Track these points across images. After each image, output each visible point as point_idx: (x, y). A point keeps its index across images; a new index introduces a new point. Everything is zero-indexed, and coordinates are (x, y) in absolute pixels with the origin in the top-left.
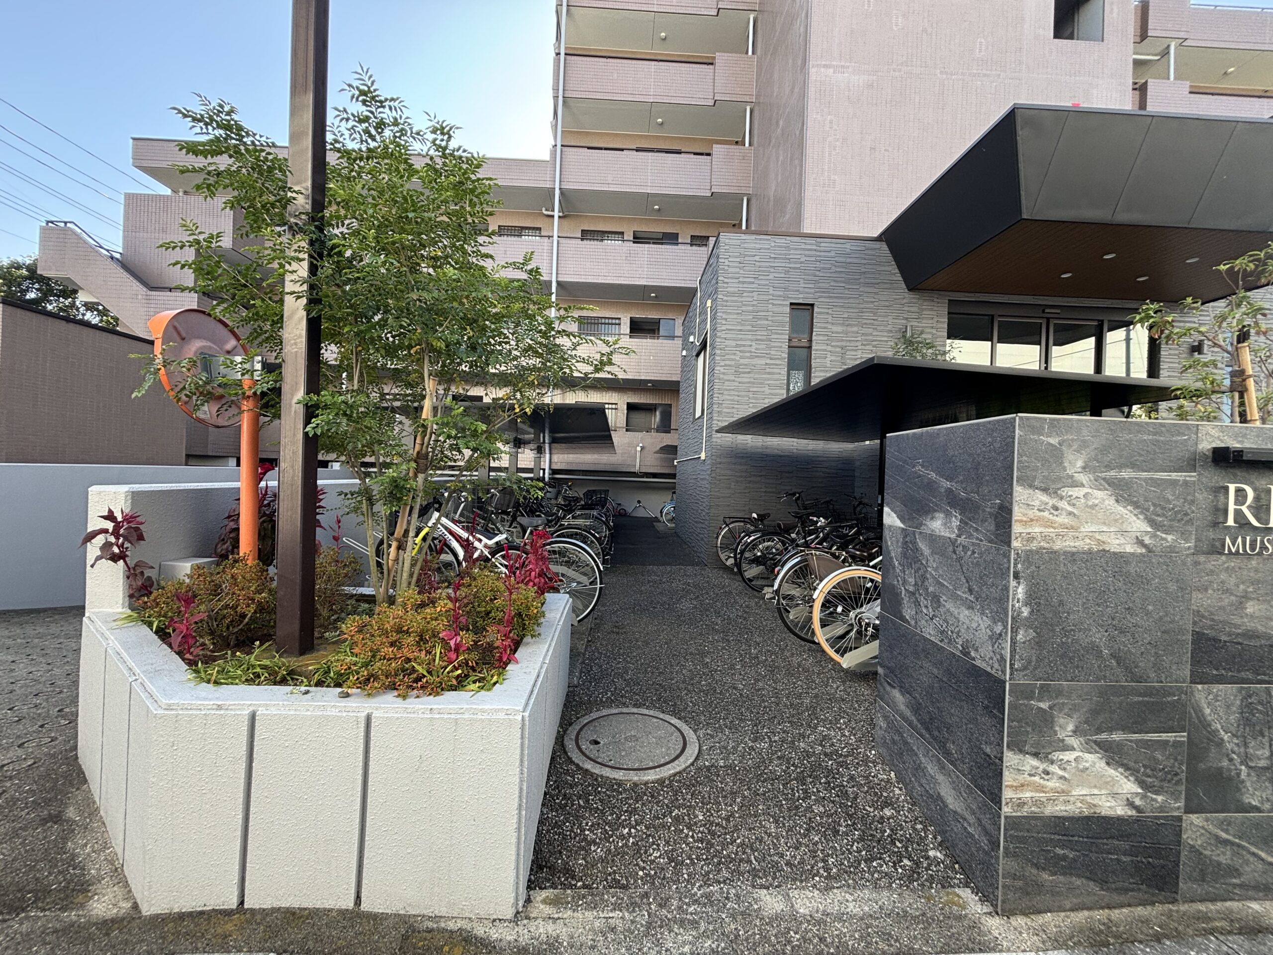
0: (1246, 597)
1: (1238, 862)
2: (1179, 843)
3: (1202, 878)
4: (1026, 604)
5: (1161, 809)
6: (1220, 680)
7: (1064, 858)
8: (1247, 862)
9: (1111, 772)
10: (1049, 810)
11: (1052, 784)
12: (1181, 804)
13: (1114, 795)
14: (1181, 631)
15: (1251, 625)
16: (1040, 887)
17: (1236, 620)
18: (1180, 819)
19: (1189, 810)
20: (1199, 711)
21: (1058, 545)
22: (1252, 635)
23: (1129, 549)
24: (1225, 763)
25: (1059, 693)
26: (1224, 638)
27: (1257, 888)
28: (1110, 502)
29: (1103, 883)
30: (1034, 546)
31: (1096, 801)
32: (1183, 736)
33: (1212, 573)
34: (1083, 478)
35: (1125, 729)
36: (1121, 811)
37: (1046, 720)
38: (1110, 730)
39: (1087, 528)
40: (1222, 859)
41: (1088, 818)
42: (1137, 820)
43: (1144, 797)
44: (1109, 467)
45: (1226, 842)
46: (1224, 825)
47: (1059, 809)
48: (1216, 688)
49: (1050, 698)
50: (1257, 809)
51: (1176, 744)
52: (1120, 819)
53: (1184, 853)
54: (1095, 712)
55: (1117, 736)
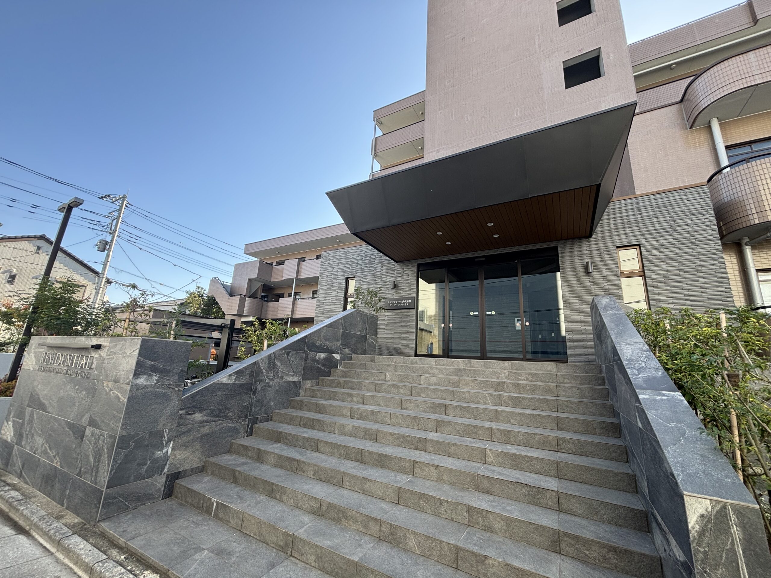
0: (39, 383)
2: (12, 453)
3: (11, 466)
5: (14, 441)
6: (30, 406)
8: (17, 463)
9: (12, 429)
11: (6, 430)
13: (10, 436)
14: (30, 391)
15: (38, 391)
17: (36, 389)
18: (14, 445)
19: (16, 443)
20: (25, 414)
21: (25, 367)
22: (37, 394)
23: (32, 369)
24: (23, 431)
26: (34, 394)
27: (15, 471)
32: (22, 421)
33: (38, 376)
36: (10, 440)
37: (11, 412)
40: (15, 461)
41: (6, 441)
43: (13, 437)
45: (17, 456)
46: (18, 450)
47: (4, 437)
48: (29, 409)
50: (23, 446)
51: (20, 423)
52: (9, 443)
53: (12, 457)
54: (16, 412)
55: (16, 419)
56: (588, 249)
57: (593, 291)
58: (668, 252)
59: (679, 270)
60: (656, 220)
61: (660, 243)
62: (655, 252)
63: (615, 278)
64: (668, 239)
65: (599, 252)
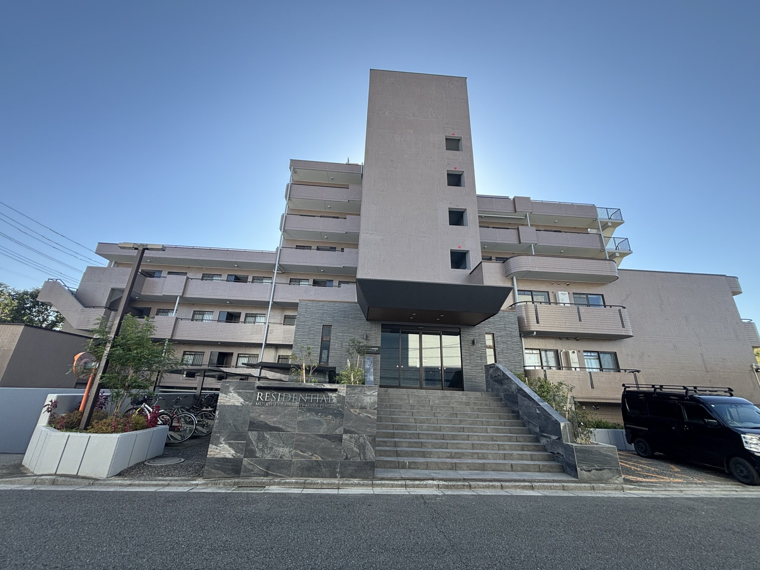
0: (261, 414)
1: (253, 469)
2: (242, 464)
3: (245, 472)
4: (218, 415)
5: (239, 456)
6: (254, 431)
7: (218, 466)
8: (255, 469)
9: (230, 449)
10: (216, 456)
11: (218, 451)
12: (243, 456)
13: (230, 453)
14: (247, 421)
15: (261, 420)
16: (211, 472)
17: (258, 419)
18: (242, 459)
19: (244, 457)
20: (249, 436)
21: (226, 404)
22: (261, 422)
23: (239, 405)
24: (253, 447)
25: (222, 432)
26: (255, 422)
27: (257, 474)
28: (237, 396)
29: (225, 472)
30: (221, 404)
31: (225, 455)
32: (245, 442)
33: (254, 409)
34: (232, 391)
35: (234, 440)
36: (230, 457)
37: (218, 438)
38: (231, 440)
39: (232, 401)
40: (250, 468)
41: (223, 458)
42: (233, 459)
43: (235, 454)
44: (237, 390)
45: (251, 464)
46: (251, 461)
47: (218, 456)
48: (253, 432)
49: (220, 433)
50: (259, 457)
51: (244, 443)
52: (230, 459)
53: (243, 466)
54: (228, 436)
55: (232, 441)
56: (473, 331)
57: (475, 354)
58: (504, 340)
59: (507, 348)
60: (499, 323)
61: (501, 334)
62: (499, 338)
63: (484, 348)
64: (503, 333)
65: (478, 334)
